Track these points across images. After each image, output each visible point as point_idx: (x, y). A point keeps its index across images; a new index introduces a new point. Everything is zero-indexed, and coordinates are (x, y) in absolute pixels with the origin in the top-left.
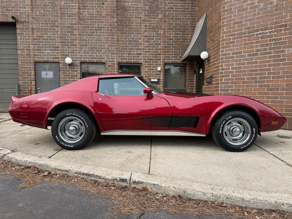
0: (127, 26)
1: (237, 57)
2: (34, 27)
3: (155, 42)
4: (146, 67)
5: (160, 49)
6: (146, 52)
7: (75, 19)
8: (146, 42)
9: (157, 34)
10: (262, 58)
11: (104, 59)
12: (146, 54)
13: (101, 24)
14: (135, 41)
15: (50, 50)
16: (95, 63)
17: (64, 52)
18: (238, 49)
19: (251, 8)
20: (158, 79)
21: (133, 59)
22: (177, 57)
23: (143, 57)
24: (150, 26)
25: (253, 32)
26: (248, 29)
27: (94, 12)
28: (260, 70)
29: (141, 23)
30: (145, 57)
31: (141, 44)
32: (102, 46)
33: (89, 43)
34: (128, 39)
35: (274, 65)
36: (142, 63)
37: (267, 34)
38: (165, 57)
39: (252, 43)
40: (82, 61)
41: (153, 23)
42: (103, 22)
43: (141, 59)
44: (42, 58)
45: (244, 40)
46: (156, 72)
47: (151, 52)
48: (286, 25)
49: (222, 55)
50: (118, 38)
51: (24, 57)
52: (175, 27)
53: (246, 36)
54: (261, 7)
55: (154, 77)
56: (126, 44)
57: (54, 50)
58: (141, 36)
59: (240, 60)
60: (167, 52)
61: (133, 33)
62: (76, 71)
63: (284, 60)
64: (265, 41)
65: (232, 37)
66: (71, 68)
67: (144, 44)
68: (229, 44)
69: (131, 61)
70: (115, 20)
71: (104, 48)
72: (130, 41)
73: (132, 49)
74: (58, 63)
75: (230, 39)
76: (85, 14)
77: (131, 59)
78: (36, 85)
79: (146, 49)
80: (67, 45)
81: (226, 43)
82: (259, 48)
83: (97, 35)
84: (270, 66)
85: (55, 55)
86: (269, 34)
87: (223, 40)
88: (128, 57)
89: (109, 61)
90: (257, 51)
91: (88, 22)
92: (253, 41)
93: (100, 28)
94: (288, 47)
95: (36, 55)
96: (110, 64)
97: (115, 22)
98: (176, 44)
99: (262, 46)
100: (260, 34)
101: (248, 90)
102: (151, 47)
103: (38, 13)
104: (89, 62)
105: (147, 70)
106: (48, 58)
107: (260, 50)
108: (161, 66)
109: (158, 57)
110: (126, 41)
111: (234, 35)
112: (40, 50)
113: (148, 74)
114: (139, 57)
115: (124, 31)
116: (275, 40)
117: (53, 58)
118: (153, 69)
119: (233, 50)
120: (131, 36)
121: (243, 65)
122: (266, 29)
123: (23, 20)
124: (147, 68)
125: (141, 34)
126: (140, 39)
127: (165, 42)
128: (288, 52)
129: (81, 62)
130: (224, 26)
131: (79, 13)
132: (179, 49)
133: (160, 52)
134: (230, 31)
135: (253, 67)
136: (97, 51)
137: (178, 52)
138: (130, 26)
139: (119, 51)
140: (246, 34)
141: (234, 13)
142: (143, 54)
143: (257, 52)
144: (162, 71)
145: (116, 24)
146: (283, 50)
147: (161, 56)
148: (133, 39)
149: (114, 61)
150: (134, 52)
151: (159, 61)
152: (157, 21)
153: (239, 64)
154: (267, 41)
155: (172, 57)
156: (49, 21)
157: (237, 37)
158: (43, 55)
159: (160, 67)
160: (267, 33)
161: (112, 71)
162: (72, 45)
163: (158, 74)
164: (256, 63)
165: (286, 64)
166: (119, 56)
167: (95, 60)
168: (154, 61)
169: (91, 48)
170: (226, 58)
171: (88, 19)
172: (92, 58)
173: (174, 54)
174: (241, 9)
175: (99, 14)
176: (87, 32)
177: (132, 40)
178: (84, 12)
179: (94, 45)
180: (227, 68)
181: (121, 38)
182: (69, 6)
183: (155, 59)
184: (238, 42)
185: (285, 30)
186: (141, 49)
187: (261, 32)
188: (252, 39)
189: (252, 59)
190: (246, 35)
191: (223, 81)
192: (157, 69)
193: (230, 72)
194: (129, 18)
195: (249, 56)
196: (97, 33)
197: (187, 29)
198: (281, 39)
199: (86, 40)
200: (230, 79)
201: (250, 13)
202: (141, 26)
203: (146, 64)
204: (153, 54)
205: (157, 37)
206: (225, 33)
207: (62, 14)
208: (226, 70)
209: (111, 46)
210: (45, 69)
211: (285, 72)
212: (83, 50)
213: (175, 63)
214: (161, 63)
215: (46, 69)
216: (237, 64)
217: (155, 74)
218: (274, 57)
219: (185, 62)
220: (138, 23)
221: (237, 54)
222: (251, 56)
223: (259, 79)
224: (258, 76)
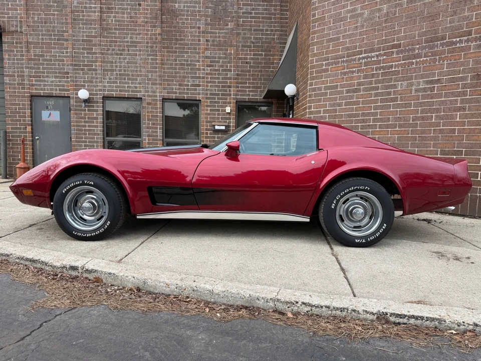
0: (177, 40)
1: (331, 94)
2: (30, 40)
3: (222, 66)
4: (207, 106)
5: (230, 78)
6: (208, 82)
7: (95, 28)
8: (208, 66)
9: (225, 54)
10: (365, 96)
11: (140, 92)
12: (207, 86)
13: (136, 38)
14: (190, 65)
15: (56, 77)
16: (125, 98)
17: (76, 81)
18: (332, 81)
19: (351, 17)
20: (226, 126)
21: (187, 93)
22: (256, 91)
23: (203, 90)
24: (213, 41)
25: (354, 55)
26: (347, 51)
27: (126, 17)
28: (363, 114)
29: (199, 36)
30: (207, 90)
31: (199, 69)
32: (137, 71)
33: (116, 66)
34: (179, 61)
35: (382, 107)
36: (200, 100)
37: (373, 59)
38: (238, 91)
39: (353, 72)
40: (105, 96)
41: (219, 37)
42: (140, 34)
43: (199, 94)
44: (42, 90)
45: (341, 68)
46: (224, 115)
47: (215, 82)
48: (399, 46)
49: (311, 91)
50: (162, 60)
51: (15, 88)
52: (253, 43)
53: (343, 61)
54: (365, 16)
55: (220, 122)
56: (175, 69)
57: (60, 77)
58: (199, 56)
59: (335, 99)
60: (241, 83)
61: (187, 52)
62: (97, 111)
63: (395, 99)
64: (370, 70)
65: (324, 62)
66: (89, 106)
67: (204, 70)
68: (321, 73)
69: (184, 97)
70: (158, 31)
71: (141, 75)
72: (182, 64)
73: (184, 77)
74: (68, 99)
75: (322, 65)
76: (110, 21)
77: (184, 93)
78: (32, 133)
79: (207, 78)
80: (82, 70)
81: (317, 72)
82: (362, 80)
83: (129, 55)
84: (376, 108)
85: (63, 86)
86: (375, 59)
87: (313, 67)
88: (179, 89)
89: (149, 96)
90: (359, 84)
91: (115, 33)
92: (354, 69)
93: (134, 44)
94: (402, 79)
95: (33, 85)
96: (149, 100)
97: (159, 34)
98: (256, 71)
99: (365, 77)
100: (363, 58)
102: (215, 74)
103: (36, 19)
104: (116, 97)
105: (209, 112)
106: (51, 90)
107: (363, 83)
108: (232, 105)
109: (226, 91)
110: (176, 64)
111: (328, 60)
112: (39, 77)
113: (210, 117)
114: (196, 90)
115: (172, 48)
116: (383, 68)
117: (60, 90)
118: (219, 110)
119: (325, 82)
120: (183, 56)
121: (339, 106)
122: (372, 51)
123: (13, 29)
124: (209, 108)
125: (199, 53)
126: (198, 61)
127: (238, 67)
128: (401, 88)
129: (103, 97)
130: (313, 44)
131: (101, 19)
132: (261, 79)
133: (230, 83)
134: (322, 53)
135: (352, 109)
136: (129, 79)
137: (258, 83)
138: (181, 40)
139: (164, 80)
140: (344, 57)
141: (328, 24)
142: (203, 86)
143: (359, 86)
144: (233, 114)
145: (159, 37)
146: (395, 85)
147: (232, 89)
148: (187, 61)
149: (156, 96)
150: (188, 81)
151: (228, 97)
152: (226, 33)
153: (334, 105)
154: (372, 69)
155: (249, 91)
156: (53, 31)
157: (332, 62)
158: (45, 85)
159: (230, 106)
160: (374, 57)
161: (153, 111)
162: (90, 70)
163: (226, 119)
164: (357, 103)
165: (399, 106)
166: (164, 89)
167: (126, 94)
168: (220, 96)
169: (121, 75)
170: (316, 95)
171: (116, 29)
172: (121, 91)
173: (253, 87)
174: (339, 19)
175: (133, 22)
176: (113, 50)
177: (186, 63)
178: (110, 17)
179: (125, 71)
180: (317, 111)
181: (167, 60)
182: (85, 7)
183: (222, 95)
184: (333, 69)
185: (398, 53)
186: (199, 77)
187: (365, 55)
188: (353, 65)
189: (352, 97)
190: (345, 59)
192: (225, 111)
193: (322, 118)
194: (180, 27)
195: (347, 93)
196: (129, 51)
197: (274, 47)
198: (391, 67)
199: (112, 62)
201: (349, 25)
202: (199, 40)
203: (207, 102)
204: (218, 86)
205: (225, 58)
206: (315, 55)
207: (75, 20)
208: (315, 114)
209: (151, 72)
210: (47, 108)
211: (396, 118)
212: (107, 77)
213: (253, 100)
214: (232, 101)
215: (49, 107)
216: (331, 105)
217: (222, 118)
218: (382, 94)
219: (270, 100)
220: (195, 36)
221: (332, 89)
222: (350, 93)
223: (361, 129)
224: (360, 124)
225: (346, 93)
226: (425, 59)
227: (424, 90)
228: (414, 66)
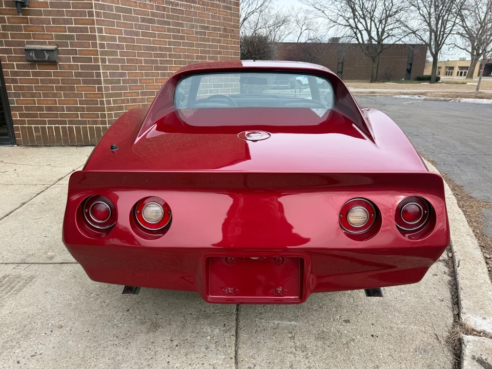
1: (125, 18)
10: (160, 29)
18: (124, 3)
28: (161, 49)
35: (174, 44)
49: (97, 7)
59: (131, 26)
63: (183, 38)
64: (161, 2)
82: (155, 11)
84: (170, 43)
90: (153, 14)
94: (186, 19)
99: (158, 8)
101: (148, 81)
107: (157, 14)
119: (116, 1)
121: (136, 36)
128: (186, 27)
135: (149, 42)
143: (154, 16)
146: (182, 23)
153: (130, 33)
154: (163, 2)
164: (153, 35)
165: (186, 44)
170: (106, 15)
180: (111, 37)
189: (148, 28)
191: (107, 63)
193: (118, 46)
195: (143, 21)
200: (119, 61)
208: (109, 40)
211: (185, 55)
216: (127, 33)
218: (173, 30)
221: (125, 12)
222: (145, 23)
223: (160, 64)
224: (159, 59)
225: (141, 22)
226: (199, 6)
227: (201, 33)
228: (193, 10)
